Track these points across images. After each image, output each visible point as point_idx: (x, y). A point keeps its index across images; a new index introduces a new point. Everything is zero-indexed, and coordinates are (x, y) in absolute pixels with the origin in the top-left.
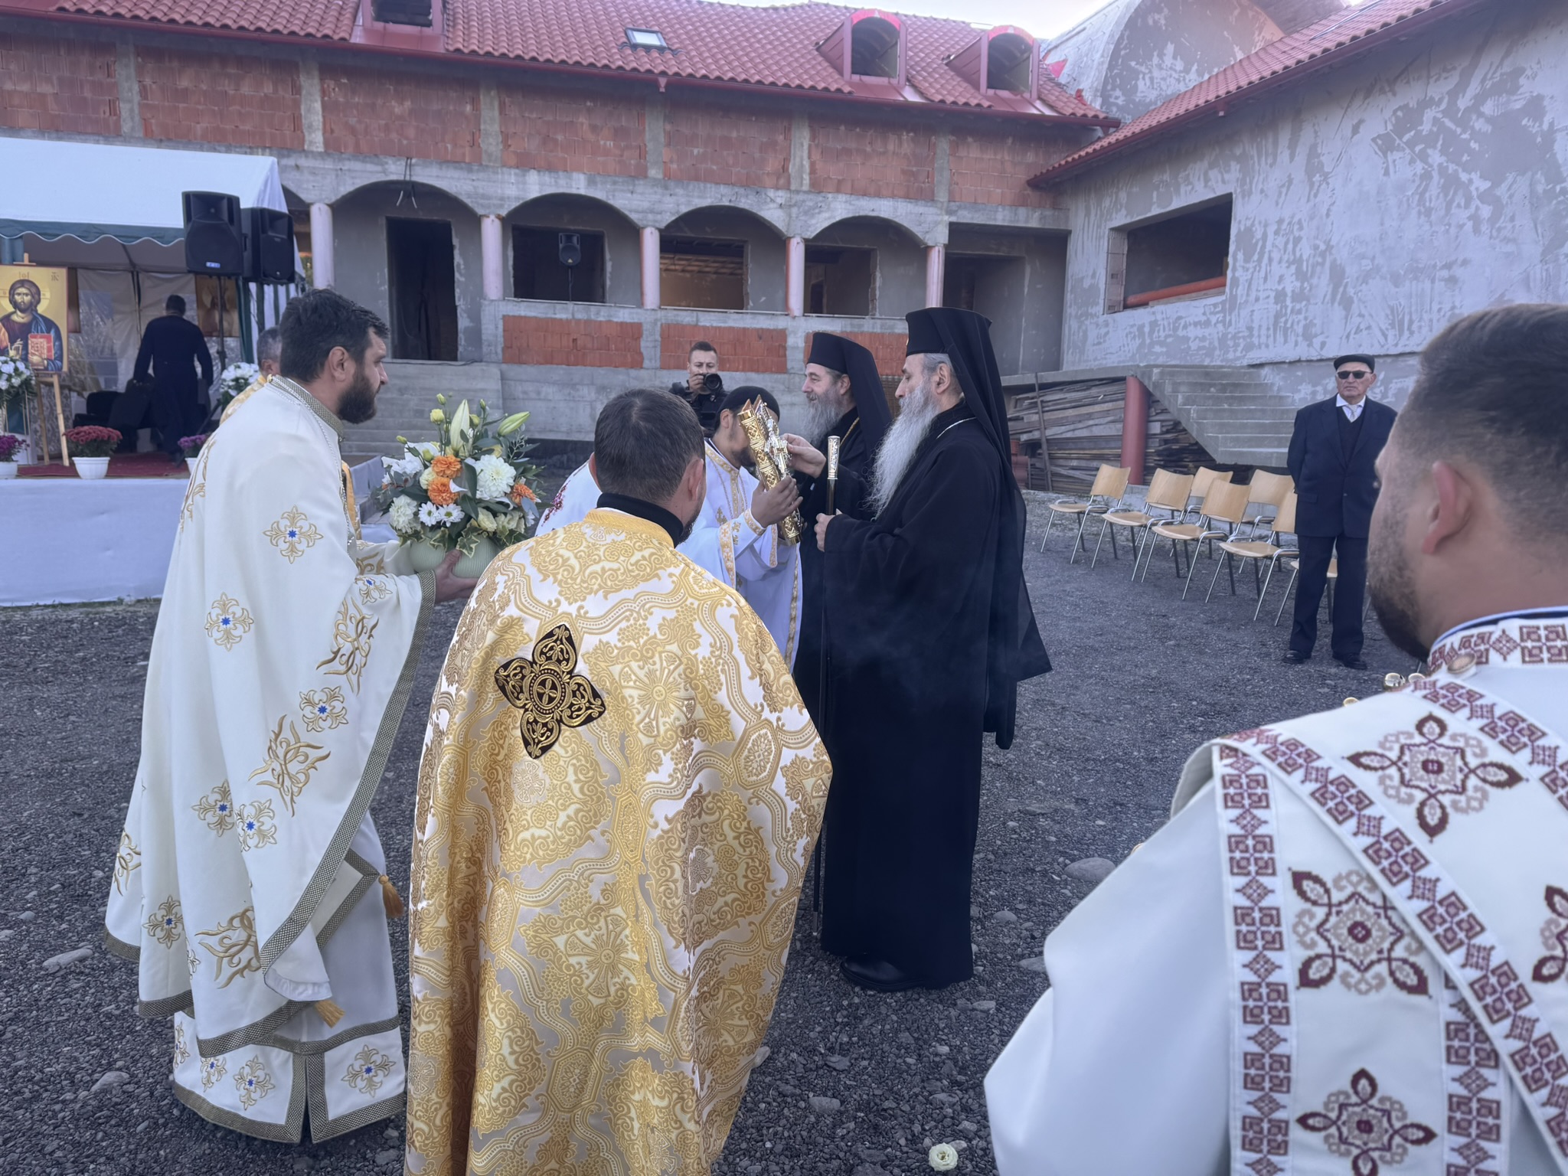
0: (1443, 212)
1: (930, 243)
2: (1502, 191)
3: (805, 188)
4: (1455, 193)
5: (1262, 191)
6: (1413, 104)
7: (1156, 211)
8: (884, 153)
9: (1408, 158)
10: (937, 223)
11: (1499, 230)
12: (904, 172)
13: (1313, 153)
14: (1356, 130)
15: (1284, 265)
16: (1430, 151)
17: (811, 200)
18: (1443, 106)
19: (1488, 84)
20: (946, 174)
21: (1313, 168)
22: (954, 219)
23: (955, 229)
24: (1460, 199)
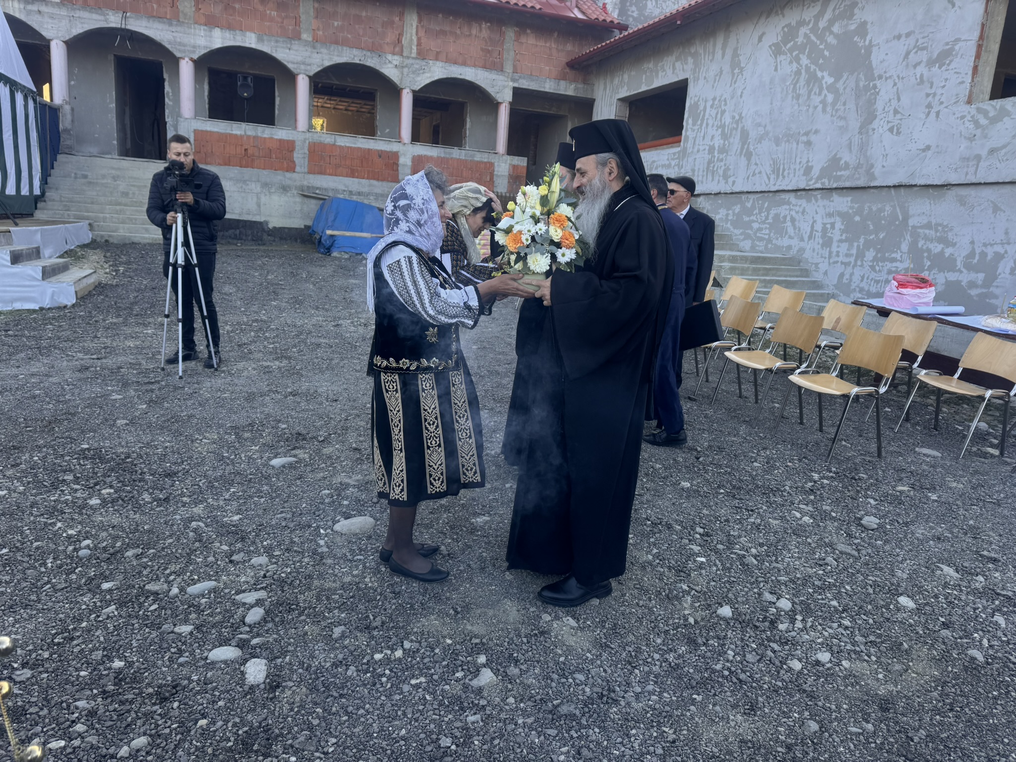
0: (806, 97)
1: (500, 100)
2: (840, 85)
3: (414, 55)
4: (814, 85)
5: (705, 78)
6: (794, 23)
7: (644, 88)
8: (470, 35)
9: (789, 60)
10: (504, 87)
11: (837, 111)
12: (482, 49)
13: (735, 54)
14: (760, 39)
15: (715, 128)
16: (801, 56)
17: (417, 65)
18: (811, 25)
19: (837, 12)
20: (512, 53)
21: (735, 64)
22: (516, 85)
23: (517, 92)
24: (816, 89)
